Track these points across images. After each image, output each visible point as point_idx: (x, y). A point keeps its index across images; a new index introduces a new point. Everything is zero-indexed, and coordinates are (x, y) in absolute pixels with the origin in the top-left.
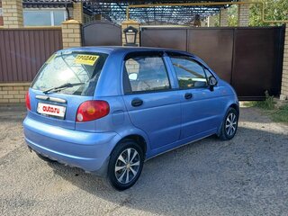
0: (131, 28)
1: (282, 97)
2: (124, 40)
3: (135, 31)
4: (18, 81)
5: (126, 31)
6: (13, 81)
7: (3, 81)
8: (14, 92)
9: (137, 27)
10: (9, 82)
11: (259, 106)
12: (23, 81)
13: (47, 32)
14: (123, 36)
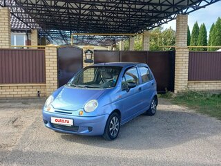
0: (89, 50)
1: (176, 92)
2: (84, 58)
3: (91, 52)
4: (13, 83)
5: (86, 52)
6: (9, 83)
7: (2, 83)
8: (10, 90)
9: (92, 50)
10: (6, 83)
11: (163, 97)
12: (16, 83)
13: (34, 52)
14: (84, 55)
